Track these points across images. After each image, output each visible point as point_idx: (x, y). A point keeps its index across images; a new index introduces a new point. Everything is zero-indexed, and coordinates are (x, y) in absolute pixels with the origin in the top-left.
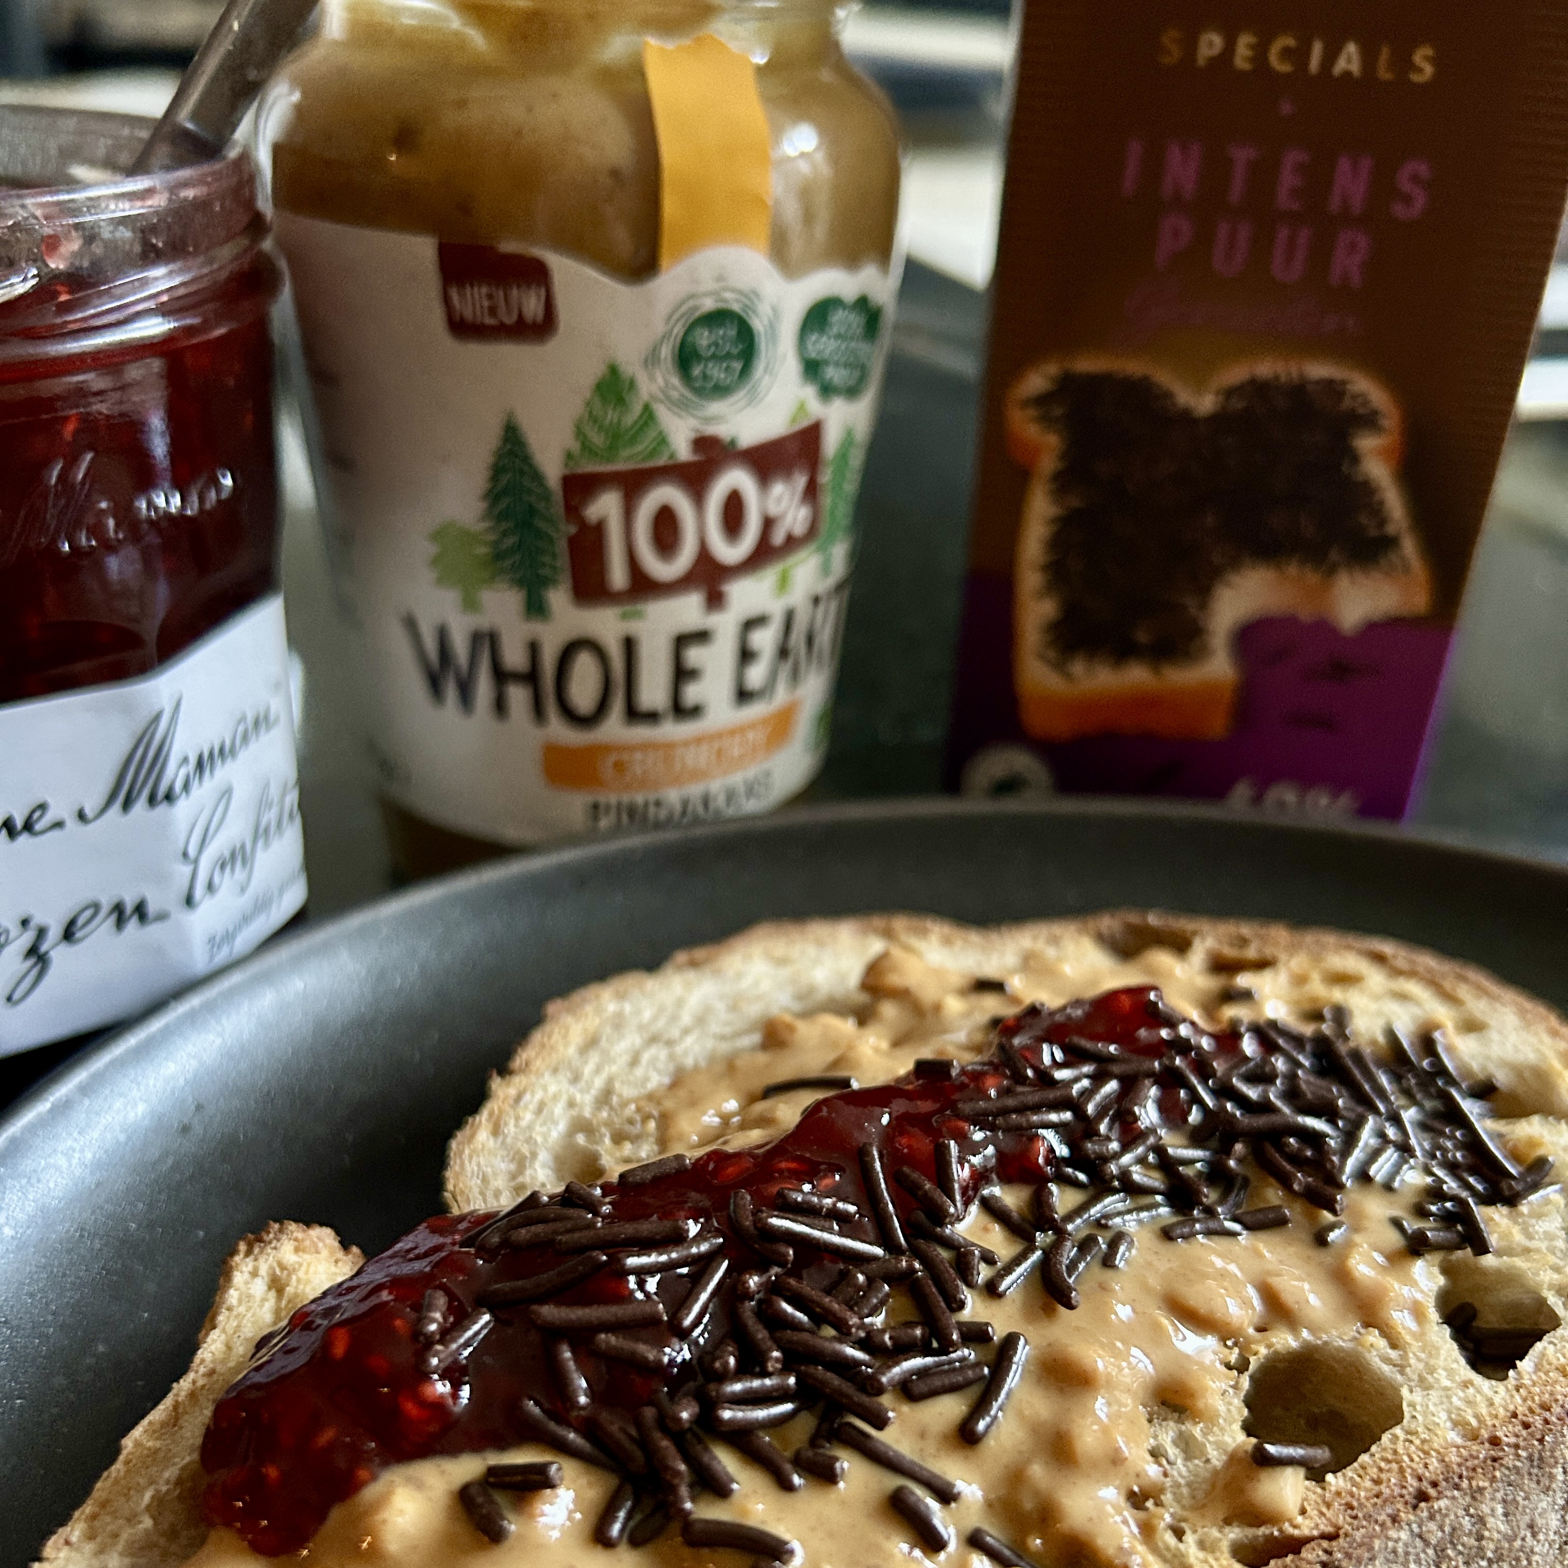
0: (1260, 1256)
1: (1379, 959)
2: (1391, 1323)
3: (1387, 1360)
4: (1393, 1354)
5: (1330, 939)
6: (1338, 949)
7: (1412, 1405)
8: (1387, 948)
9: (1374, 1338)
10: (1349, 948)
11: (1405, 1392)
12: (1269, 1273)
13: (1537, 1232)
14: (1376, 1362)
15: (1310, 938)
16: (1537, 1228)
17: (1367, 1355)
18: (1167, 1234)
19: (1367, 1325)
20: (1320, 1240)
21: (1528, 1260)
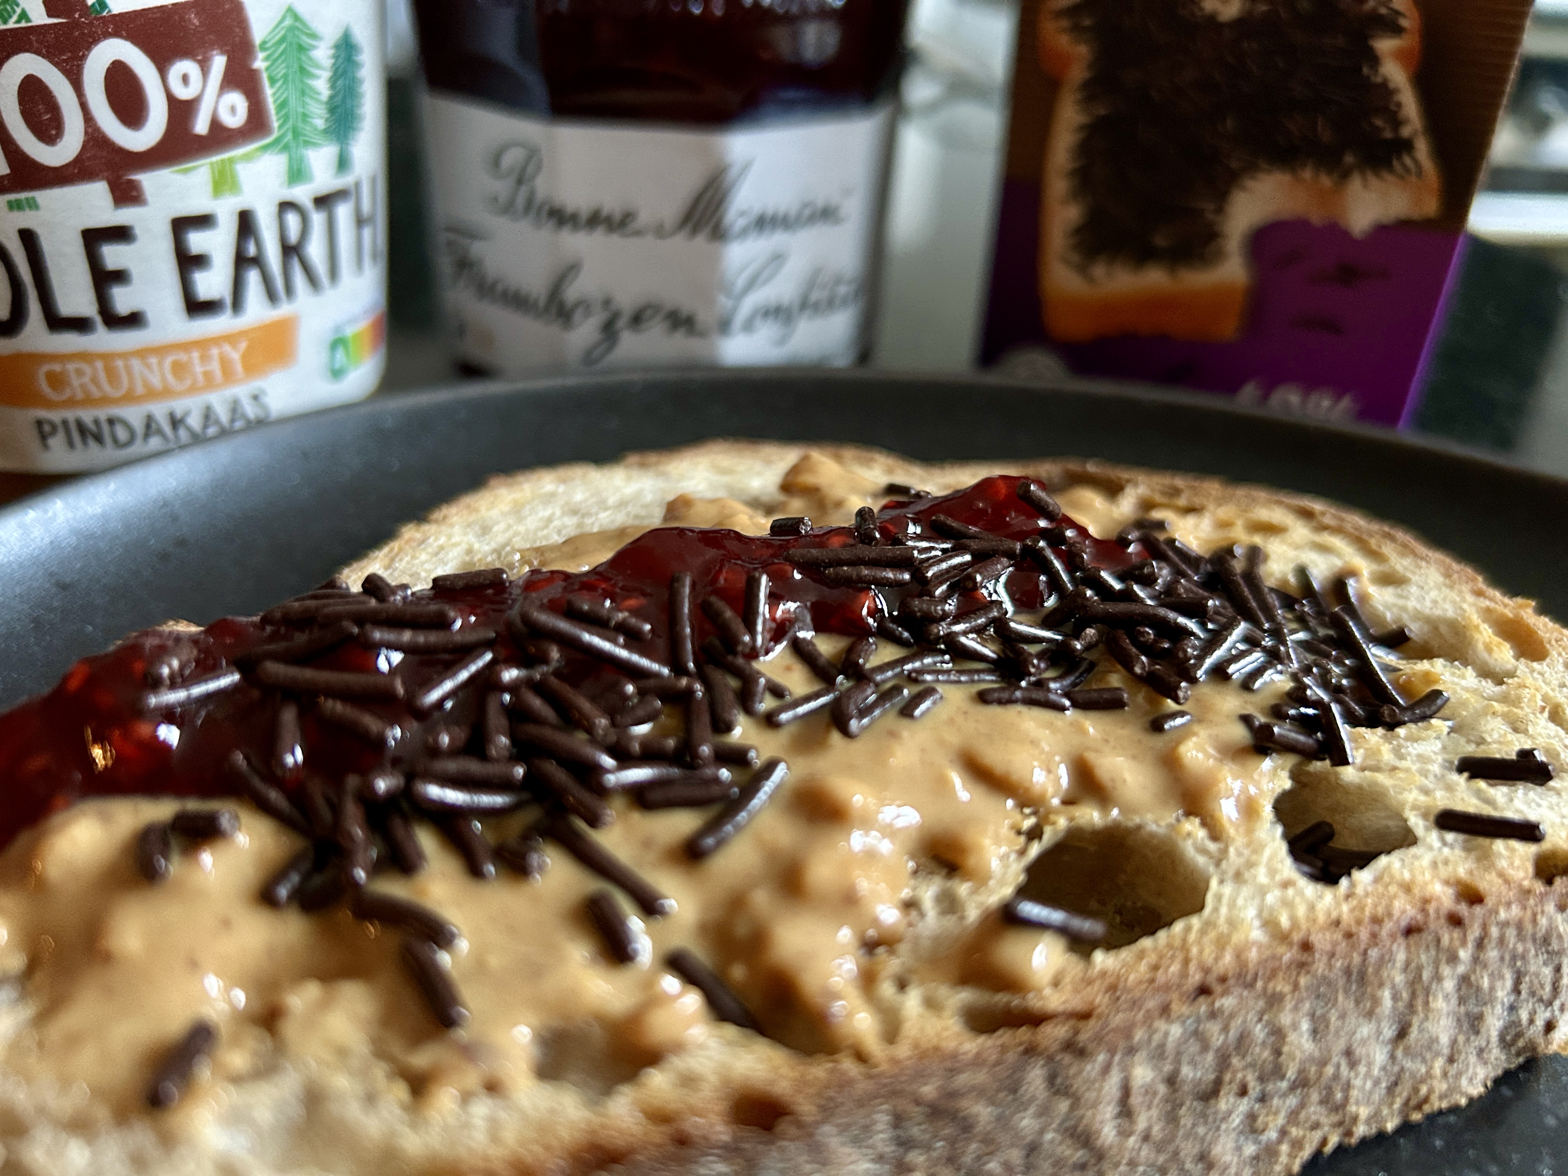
0: (1083, 731)
1: (1307, 515)
2: (1217, 814)
3: (1203, 851)
4: (1212, 846)
5: (1261, 494)
6: (1268, 503)
7: (1219, 898)
8: (1317, 506)
9: (1193, 827)
10: (1279, 503)
11: (1214, 884)
12: (1088, 749)
13: (1409, 754)
14: (1189, 849)
15: (1241, 492)
16: (1410, 749)
17: (1181, 843)
18: (983, 698)
19: (1188, 814)
20: (1156, 726)
21: (1391, 777)
